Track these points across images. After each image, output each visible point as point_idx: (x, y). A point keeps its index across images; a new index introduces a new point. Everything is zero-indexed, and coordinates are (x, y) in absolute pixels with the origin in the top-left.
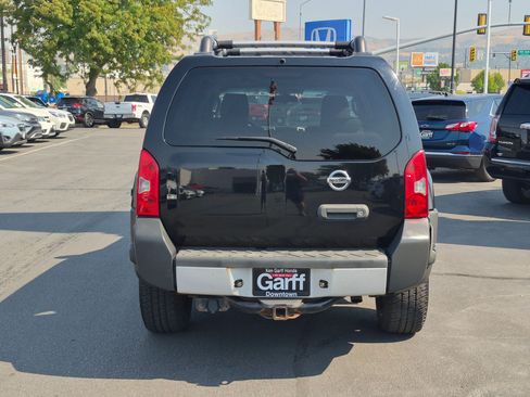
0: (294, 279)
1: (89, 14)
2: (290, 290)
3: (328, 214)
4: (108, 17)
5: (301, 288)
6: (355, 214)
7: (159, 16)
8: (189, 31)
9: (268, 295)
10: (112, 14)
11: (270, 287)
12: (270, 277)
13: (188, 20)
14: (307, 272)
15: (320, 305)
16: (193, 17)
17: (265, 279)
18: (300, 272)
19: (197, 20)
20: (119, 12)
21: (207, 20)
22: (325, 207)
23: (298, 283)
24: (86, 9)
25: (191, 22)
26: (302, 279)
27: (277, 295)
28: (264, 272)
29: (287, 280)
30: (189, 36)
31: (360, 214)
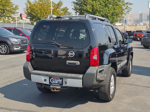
0: (59, 81)
1: (96, 9)
2: (58, 84)
3: (69, 63)
4: (101, 9)
5: (61, 83)
6: (75, 64)
7: (116, 8)
8: (125, 13)
9: (53, 84)
10: (102, 9)
11: (53, 82)
12: (53, 79)
13: (125, 9)
14: (62, 79)
15: (65, 89)
16: (126, 9)
17: (52, 80)
18: (60, 79)
19: (127, 9)
20: (104, 8)
21: (131, 9)
22: (68, 61)
23: (60, 82)
24: (95, 7)
25: (126, 10)
26: (61, 81)
27: (55, 84)
28: (52, 78)
29: (57, 81)
30: (125, 14)
31: (77, 64)
